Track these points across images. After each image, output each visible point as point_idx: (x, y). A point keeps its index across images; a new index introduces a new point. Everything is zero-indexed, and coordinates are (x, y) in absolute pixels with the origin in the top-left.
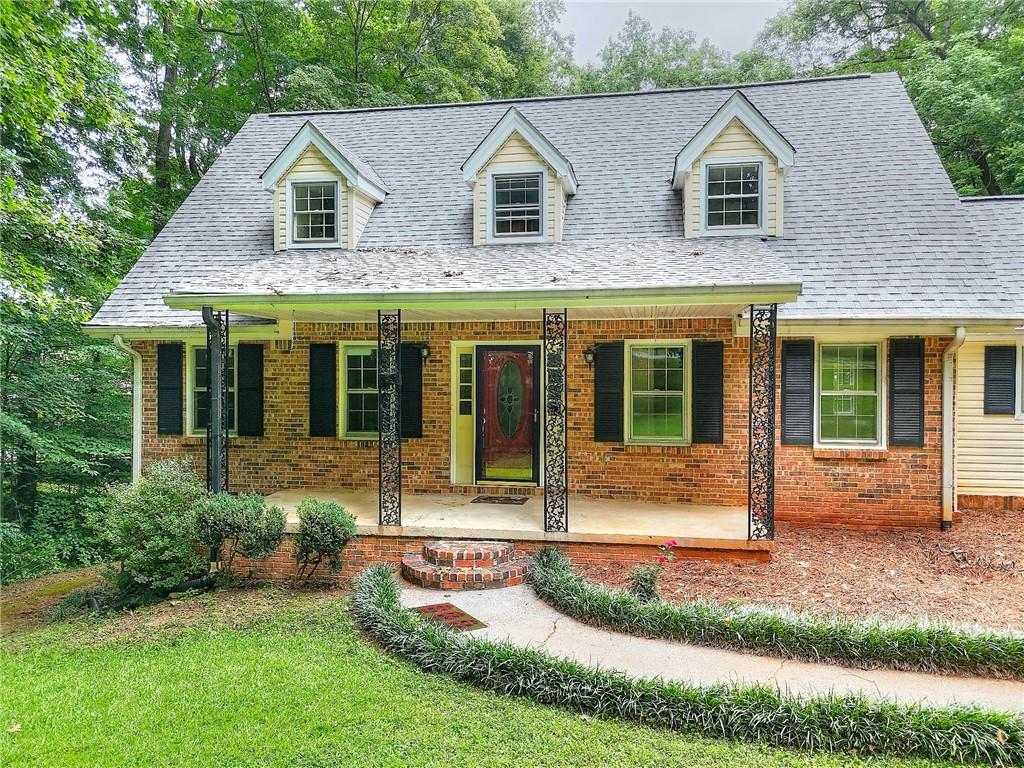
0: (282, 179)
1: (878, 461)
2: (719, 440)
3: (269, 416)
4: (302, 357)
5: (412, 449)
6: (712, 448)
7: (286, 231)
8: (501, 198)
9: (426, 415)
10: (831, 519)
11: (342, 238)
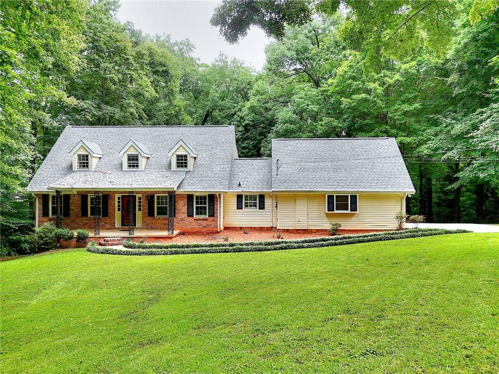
0: (75, 153)
1: (206, 220)
2: (175, 216)
3: (71, 212)
4: (79, 198)
7: (76, 167)
8: (129, 160)
9: (109, 211)
10: (197, 232)
11: (90, 168)
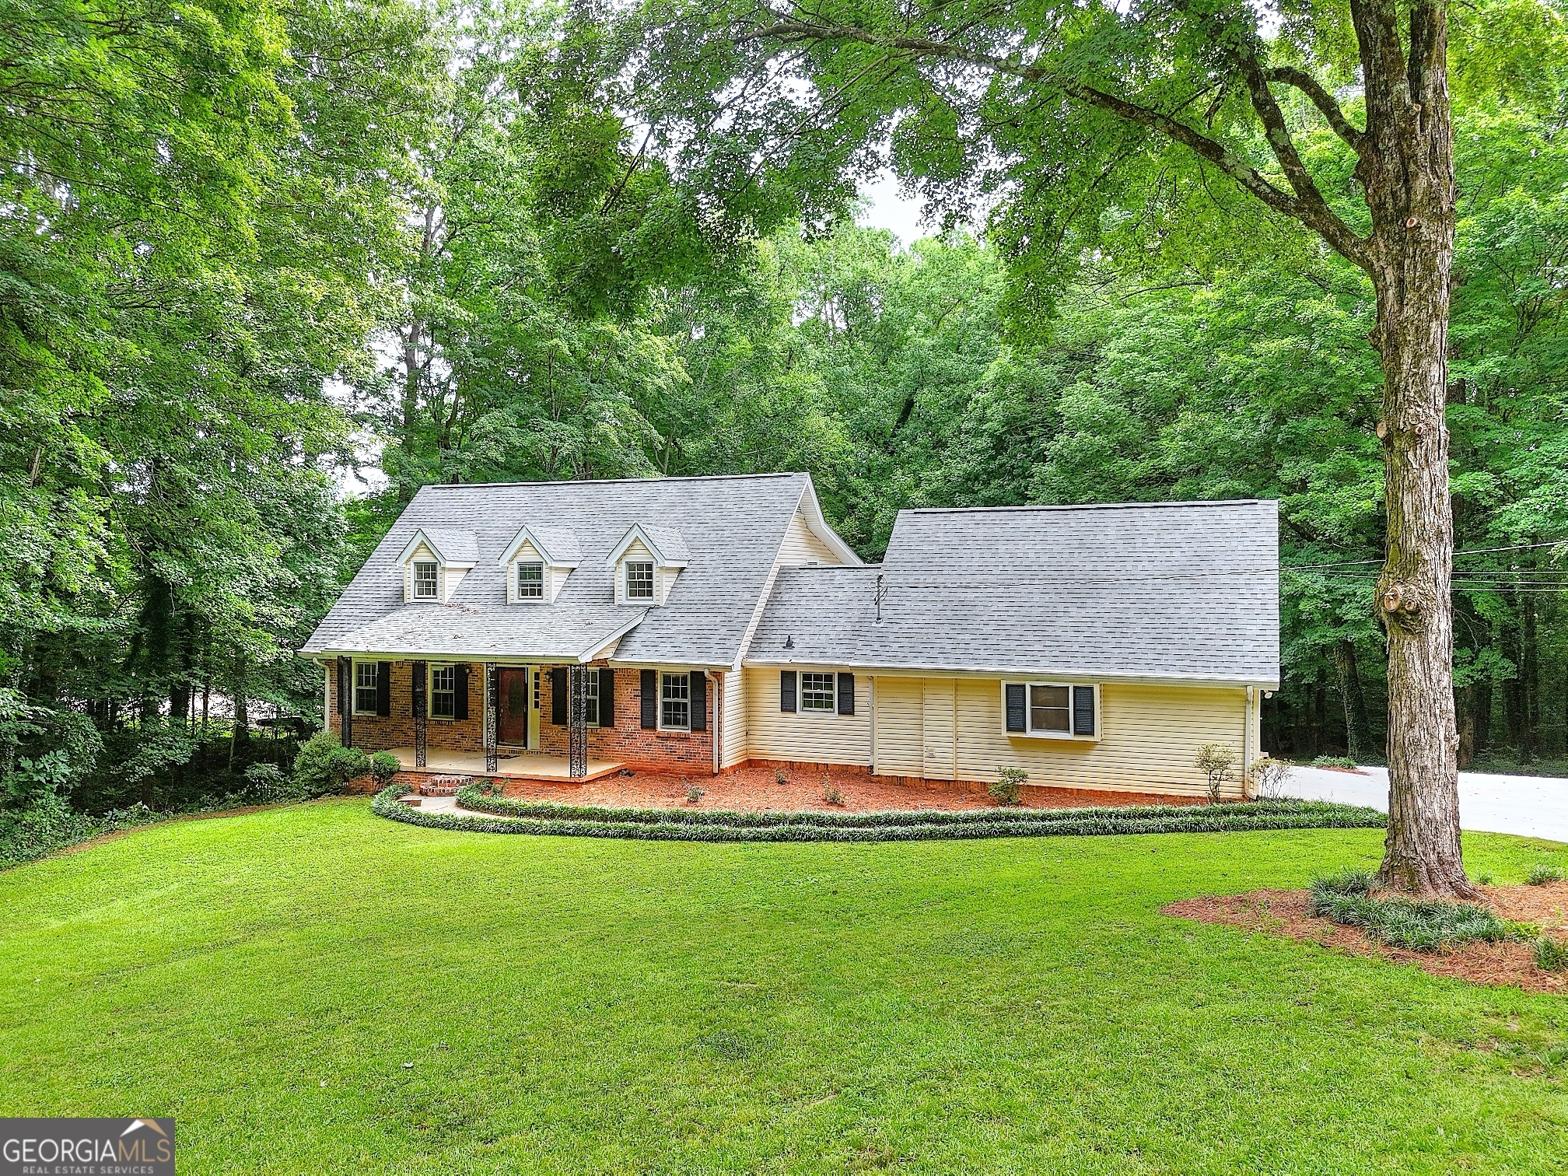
0: (408, 561)
1: (686, 739)
2: (612, 725)
3: (392, 705)
4: (408, 671)
5: (463, 725)
6: (609, 729)
7: (410, 594)
8: (522, 576)
9: (470, 707)
10: (665, 771)
11: (440, 597)
